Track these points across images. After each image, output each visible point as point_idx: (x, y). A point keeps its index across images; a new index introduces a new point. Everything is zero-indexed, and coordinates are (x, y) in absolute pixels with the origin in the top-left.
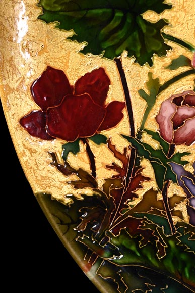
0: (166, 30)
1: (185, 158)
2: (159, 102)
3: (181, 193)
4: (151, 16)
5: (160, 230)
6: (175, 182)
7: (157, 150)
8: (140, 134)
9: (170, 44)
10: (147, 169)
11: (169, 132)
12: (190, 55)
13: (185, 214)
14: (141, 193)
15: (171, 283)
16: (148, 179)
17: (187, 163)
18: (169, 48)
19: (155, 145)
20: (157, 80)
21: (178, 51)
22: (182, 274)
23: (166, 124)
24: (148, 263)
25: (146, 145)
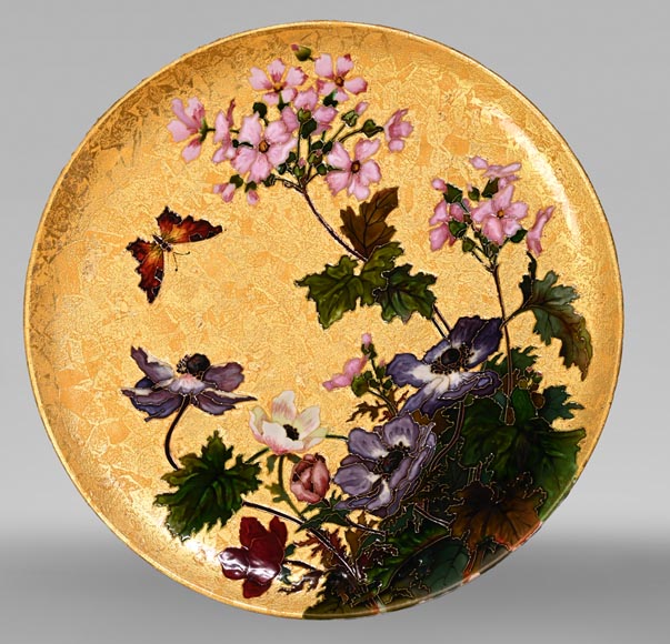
0: (245, 459)
1: (336, 496)
2: (289, 492)
3: (359, 513)
4: (230, 464)
5: (377, 543)
6: (349, 513)
7: (321, 512)
8: (303, 518)
9: (256, 461)
10: (330, 527)
11: (313, 497)
12: (271, 453)
13: (375, 518)
14: (344, 542)
15: (419, 557)
16: (337, 531)
17: (340, 496)
18: (258, 464)
19: (316, 512)
20: (273, 484)
21: (263, 459)
22: (417, 545)
23: (306, 495)
24: (396, 566)
25: (312, 518)
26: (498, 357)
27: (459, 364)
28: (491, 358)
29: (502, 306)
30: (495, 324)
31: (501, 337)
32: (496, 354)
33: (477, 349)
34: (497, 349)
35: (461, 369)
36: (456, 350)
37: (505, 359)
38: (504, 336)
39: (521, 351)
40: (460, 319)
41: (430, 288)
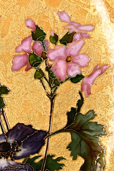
26: (37, 158)
27: (8, 154)
28: (32, 157)
29: (50, 124)
30: (42, 135)
31: (43, 144)
32: (36, 155)
33: (24, 147)
34: (38, 152)
35: (9, 158)
36: (9, 144)
37: (42, 160)
38: (46, 145)
39: (54, 158)
40: (19, 124)
41: (3, 96)
